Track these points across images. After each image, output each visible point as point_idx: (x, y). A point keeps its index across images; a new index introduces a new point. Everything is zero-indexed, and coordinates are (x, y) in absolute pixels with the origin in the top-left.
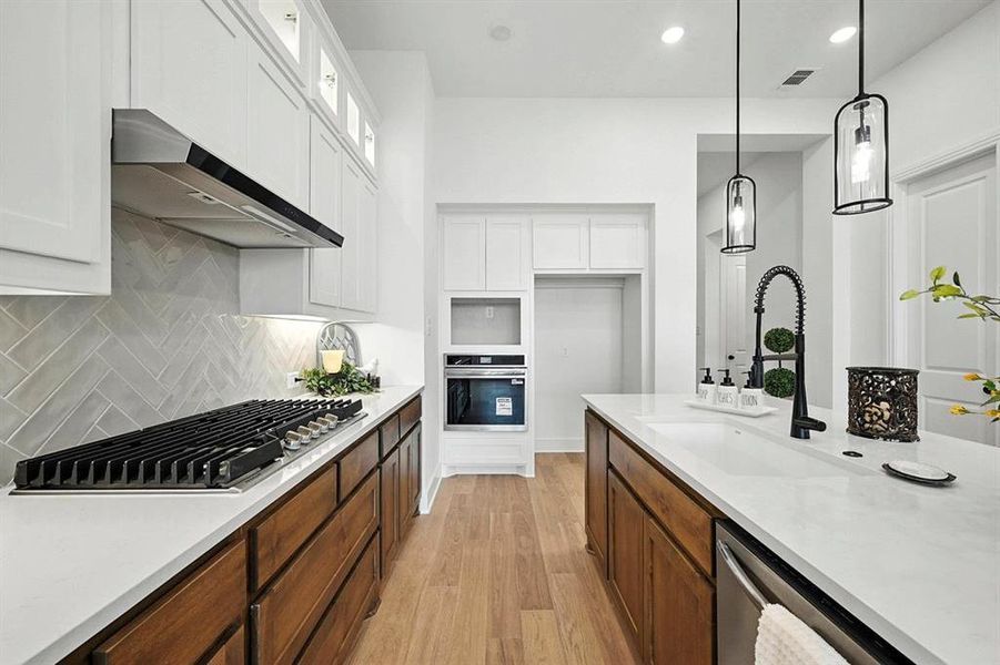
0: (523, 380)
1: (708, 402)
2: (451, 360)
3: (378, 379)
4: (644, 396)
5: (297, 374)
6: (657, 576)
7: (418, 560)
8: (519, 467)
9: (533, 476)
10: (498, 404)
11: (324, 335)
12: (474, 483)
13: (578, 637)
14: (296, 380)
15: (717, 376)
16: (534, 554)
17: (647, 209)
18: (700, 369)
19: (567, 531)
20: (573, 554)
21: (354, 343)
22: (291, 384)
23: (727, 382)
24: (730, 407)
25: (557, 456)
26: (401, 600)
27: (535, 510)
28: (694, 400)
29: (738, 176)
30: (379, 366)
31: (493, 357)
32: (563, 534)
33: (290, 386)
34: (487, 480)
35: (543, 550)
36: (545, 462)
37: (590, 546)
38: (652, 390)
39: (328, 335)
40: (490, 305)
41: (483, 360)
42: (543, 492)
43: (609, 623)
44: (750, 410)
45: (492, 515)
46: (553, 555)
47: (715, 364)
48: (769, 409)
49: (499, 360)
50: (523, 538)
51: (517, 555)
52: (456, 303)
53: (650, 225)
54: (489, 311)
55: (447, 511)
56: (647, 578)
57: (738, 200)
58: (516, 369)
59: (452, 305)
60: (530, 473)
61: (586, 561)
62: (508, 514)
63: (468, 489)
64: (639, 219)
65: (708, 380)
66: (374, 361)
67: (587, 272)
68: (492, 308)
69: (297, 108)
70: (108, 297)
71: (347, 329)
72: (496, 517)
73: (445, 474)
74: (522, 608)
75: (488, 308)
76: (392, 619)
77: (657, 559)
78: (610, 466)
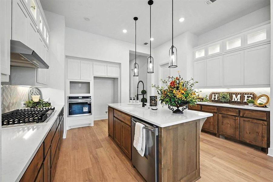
0: (91, 102)
1: (131, 103)
2: (70, 98)
3: (50, 103)
4: (119, 104)
5: (24, 102)
6: (123, 131)
7: (66, 147)
8: (89, 124)
9: (93, 125)
10: (84, 109)
11: (31, 91)
12: (77, 129)
13: (108, 150)
14: (24, 104)
15: (133, 99)
16: (97, 140)
17: (120, 64)
18: (130, 97)
19: (103, 134)
20: (105, 138)
21: (40, 93)
22: (23, 105)
23: (134, 99)
24: (134, 104)
25: (99, 121)
26: (65, 155)
27: (95, 132)
28: (129, 103)
29: (136, 63)
30: (50, 100)
31: (82, 97)
32: (103, 135)
33: (22, 106)
34: (81, 129)
35: (99, 139)
36: (96, 123)
37: (109, 135)
38: (121, 102)
39: (32, 91)
40: (80, 83)
41: (79, 97)
42: (96, 128)
43: (114, 146)
44: (137, 104)
45: (84, 135)
46: (101, 139)
47: (132, 96)
48: (140, 104)
49: (83, 98)
50: (93, 138)
51: (93, 141)
52: (71, 82)
53: (120, 67)
54: (80, 85)
55: (71, 137)
56: (121, 133)
57: (136, 67)
58: (88, 100)
59: (70, 83)
60: (92, 125)
61: (109, 138)
62: (89, 134)
63: (76, 131)
64: (118, 66)
65: (131, 99)
66: (48, 98)
67: (106, 77)
68: (81, 84)
69: (36, 32)
70: (8, 82)
71: (38, 89)
72: (85, 135)
73: (68, 129)
74: (96, 149)
75: (79, 84)
76: (64, 159)
77: (123, 129)
78: (114, 116)
